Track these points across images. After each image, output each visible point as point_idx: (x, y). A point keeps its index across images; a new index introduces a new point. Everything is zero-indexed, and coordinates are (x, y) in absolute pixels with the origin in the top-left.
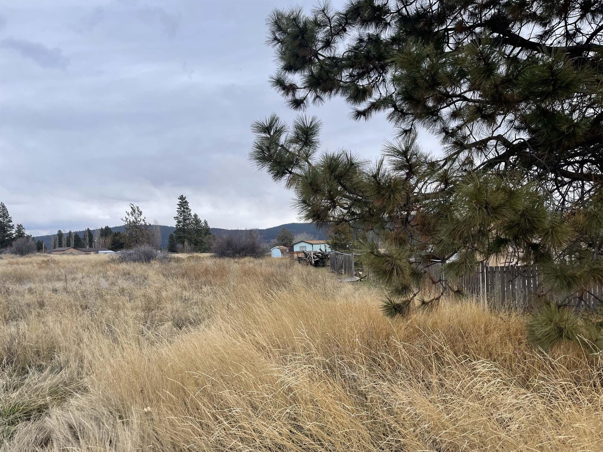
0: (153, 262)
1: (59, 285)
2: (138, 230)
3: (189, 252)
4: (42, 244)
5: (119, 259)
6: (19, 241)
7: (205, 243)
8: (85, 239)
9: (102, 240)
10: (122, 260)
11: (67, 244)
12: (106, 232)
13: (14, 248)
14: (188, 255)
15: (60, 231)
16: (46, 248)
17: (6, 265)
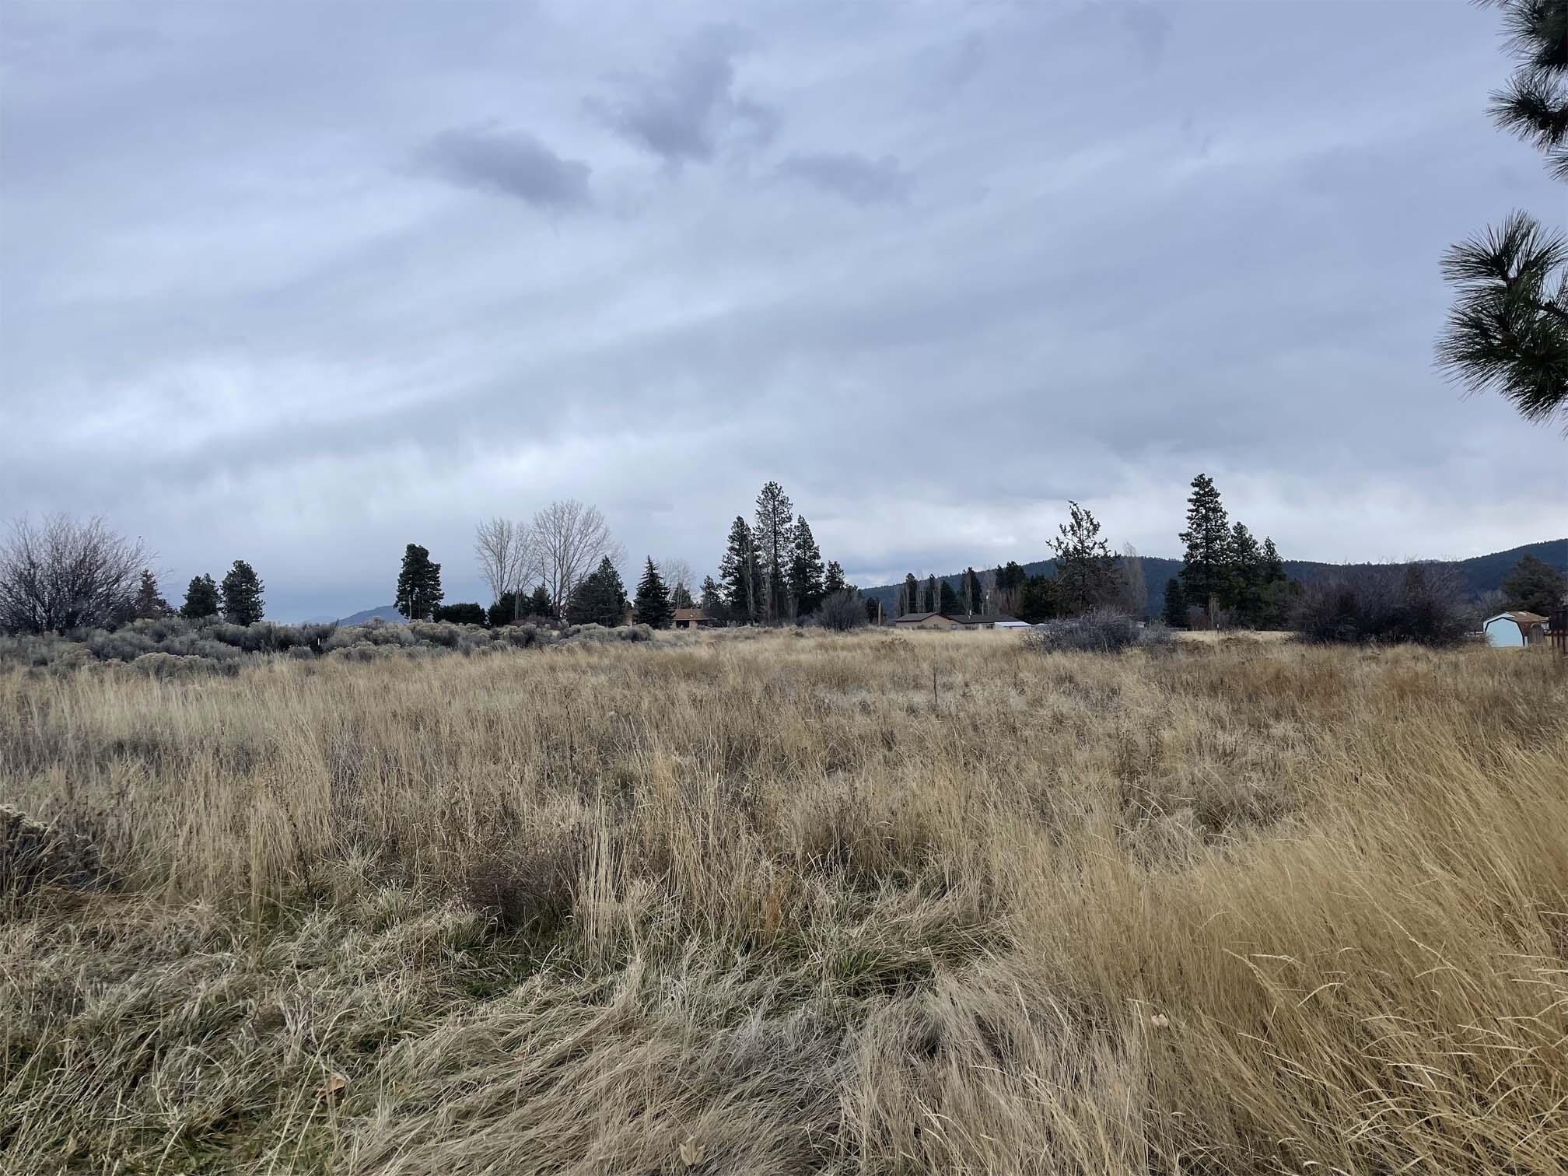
0: (1128, 651)
1: (919, 698)
2: (1086, 570)
3: (1222, 627)
4: (876, 607)
5: (1043, 643)
6: (835, 598)
7: (1268, 604)
8: (964, 594)
9: (1002, 597)
10: (1052, 644)
11: (927, 605)
12: (1010, 576)
13: (825, 613)
14: (1223, 636)
15: (910, 576)
16: (885, 615)
17: (814, 652)
